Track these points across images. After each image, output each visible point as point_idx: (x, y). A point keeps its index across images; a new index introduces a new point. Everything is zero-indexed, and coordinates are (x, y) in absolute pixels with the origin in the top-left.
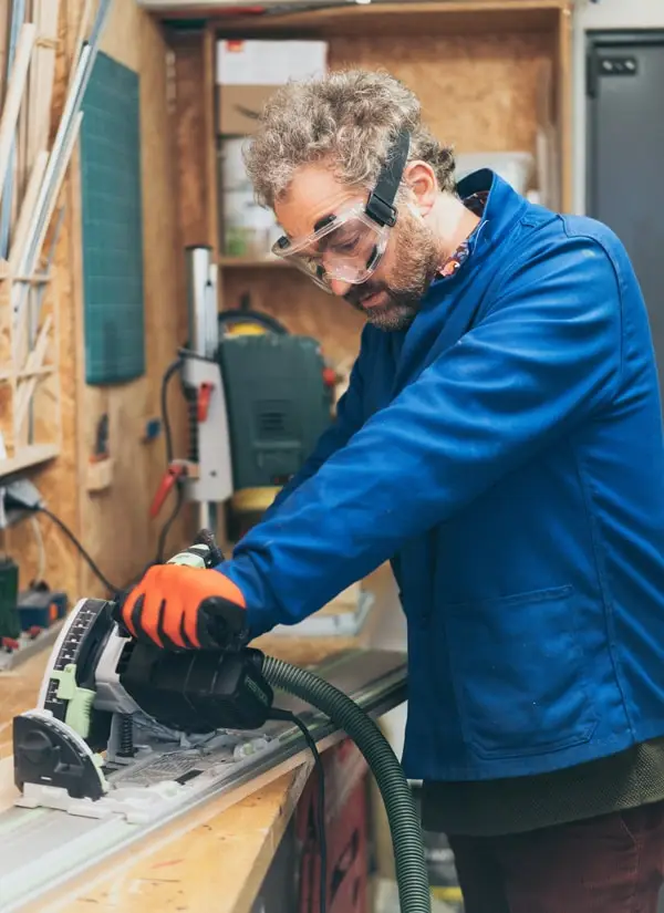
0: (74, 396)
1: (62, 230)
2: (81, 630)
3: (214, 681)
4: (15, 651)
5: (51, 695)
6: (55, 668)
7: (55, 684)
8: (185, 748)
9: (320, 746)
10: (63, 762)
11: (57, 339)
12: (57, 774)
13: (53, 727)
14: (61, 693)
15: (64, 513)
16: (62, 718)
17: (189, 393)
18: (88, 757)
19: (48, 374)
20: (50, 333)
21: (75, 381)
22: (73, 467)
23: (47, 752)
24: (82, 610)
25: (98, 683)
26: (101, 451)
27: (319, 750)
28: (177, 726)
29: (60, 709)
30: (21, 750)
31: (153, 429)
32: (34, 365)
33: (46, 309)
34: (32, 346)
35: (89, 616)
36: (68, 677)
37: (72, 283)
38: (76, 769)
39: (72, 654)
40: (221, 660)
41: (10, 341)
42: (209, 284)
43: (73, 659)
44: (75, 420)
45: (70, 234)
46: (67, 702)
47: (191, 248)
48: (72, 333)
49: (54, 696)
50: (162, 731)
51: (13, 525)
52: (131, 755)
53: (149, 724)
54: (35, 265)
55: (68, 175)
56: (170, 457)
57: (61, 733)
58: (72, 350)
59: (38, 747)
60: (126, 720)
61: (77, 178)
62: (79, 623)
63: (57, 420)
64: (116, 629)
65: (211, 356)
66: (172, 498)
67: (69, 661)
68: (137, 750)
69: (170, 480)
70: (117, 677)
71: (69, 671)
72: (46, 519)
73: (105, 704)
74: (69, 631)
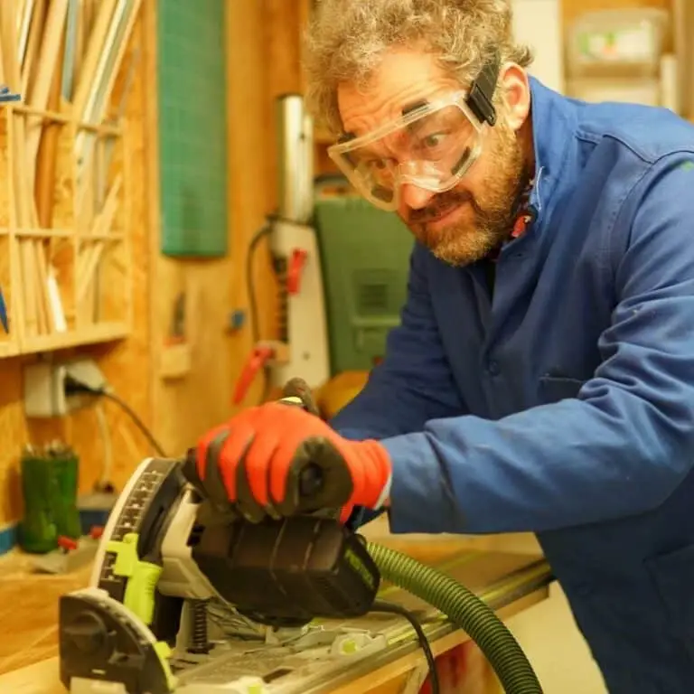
0: (147, 268)
1: (134, 77)
2: (145, 494)
3: (307, 555)
4: (72, 552)
5: (107, 572)
6: (113, 539)
7: (111, 557)
8: (272, 646)
9: (437, 649)
10: (120, 651)
11: (128, 202)
12: (114, 666)
13: (108, 608)
14: (119, 569)
15: (134, 401)
16: (120, 598)
17: (277, 263)
18: (150, 647)
19: (116, 243)
20: (121, 194)
21: (147, 251)
22: (145, 350)
23: (99, 638)
24: (147, 470)
25: (165, 559)
26: (177, 332)
27: (435, 653)
28: (261, 616)
29: (117, 587)
30: (68, 635)
31: (237, 319)
32: (101, 228)
33: (115, 167)
34: (98, 208)
35: (155, 478)
36: (127, 550)
37: (146, 140)
38: (136, 660)
39: (133, 522)
40: (316, 529)
41: (72, 195)
42: (303, 137)
43: (134, 528)
44: (148, 295)
45: (144, 83)
46: (125, 579)
47: (283, 97)
48: (145, 195)
49: (110, 572)
50: (245, 625)
51: (74, 412)
52: (205, 651)
53: (227, 616)
54: (102, 114)
55: (142, 13)
56: (257, 337)
57: (119, 616)
58: (144, 216)
59: (89, 631)
60: (199, 607)
61: (152, 17)
62: (142, 485)
63: (128, 296)
64: (187, 496)
65: (305, 220)
66: (259, 382)
67: (128, 531)
68: (212, 646)
69: (256, 362)
70: (188, 550)
71: (128, 542)
72: (113, 407)
73: (173, 588)
74: (130, 495)
